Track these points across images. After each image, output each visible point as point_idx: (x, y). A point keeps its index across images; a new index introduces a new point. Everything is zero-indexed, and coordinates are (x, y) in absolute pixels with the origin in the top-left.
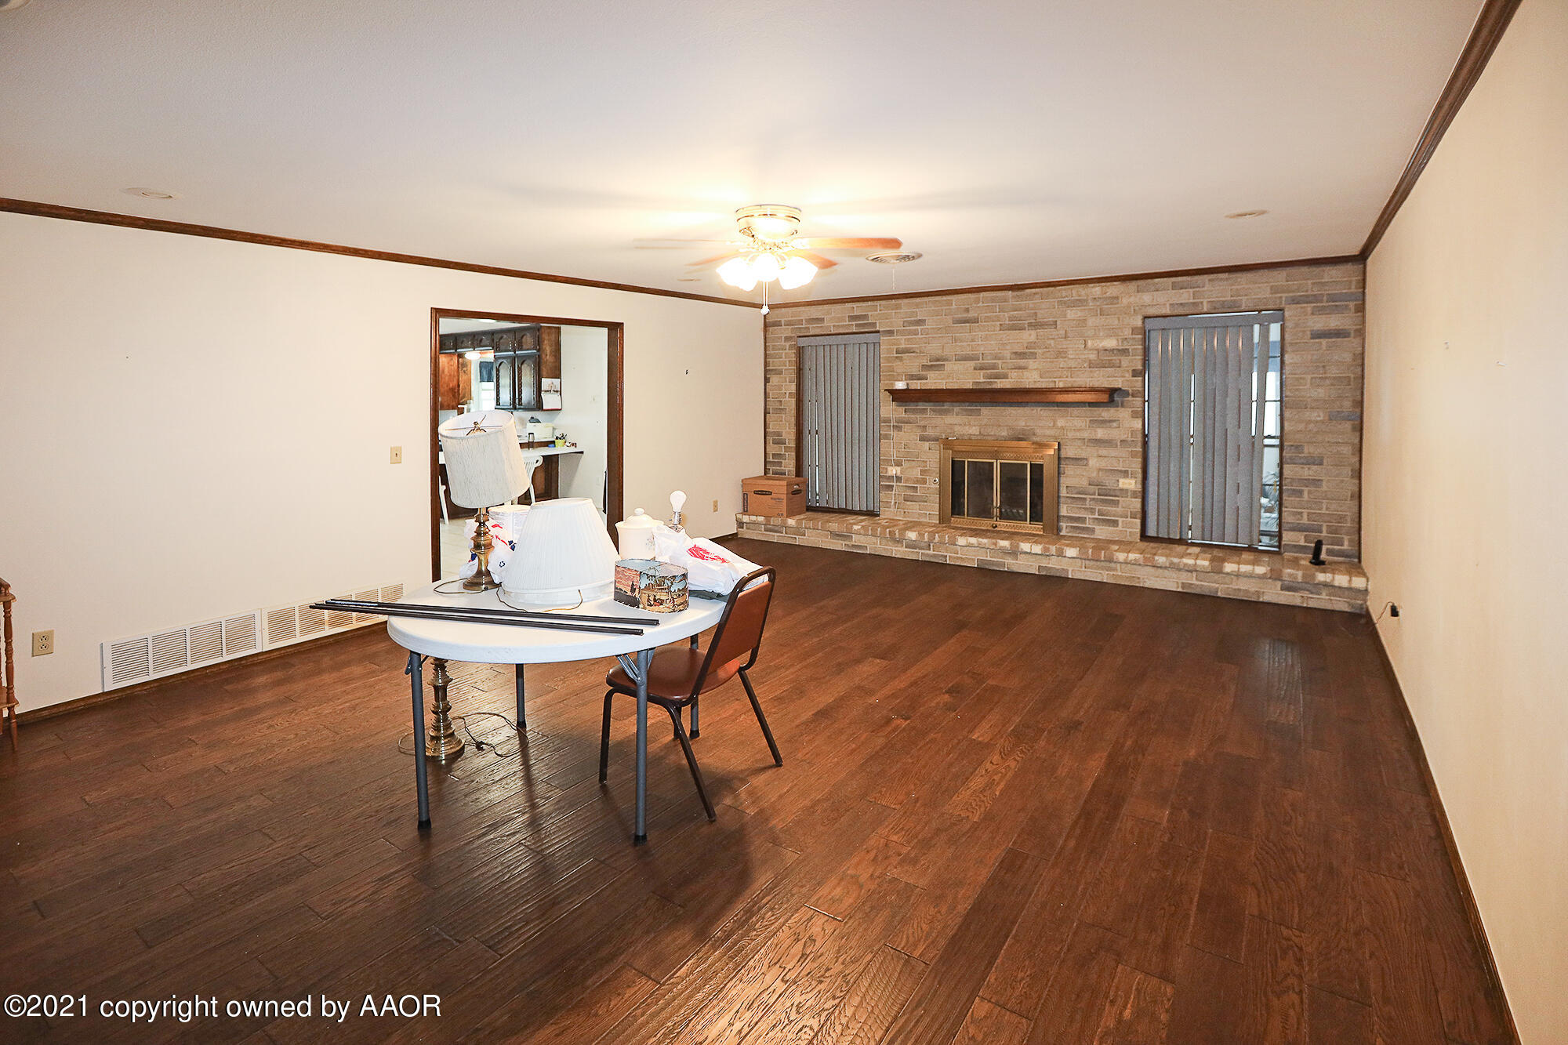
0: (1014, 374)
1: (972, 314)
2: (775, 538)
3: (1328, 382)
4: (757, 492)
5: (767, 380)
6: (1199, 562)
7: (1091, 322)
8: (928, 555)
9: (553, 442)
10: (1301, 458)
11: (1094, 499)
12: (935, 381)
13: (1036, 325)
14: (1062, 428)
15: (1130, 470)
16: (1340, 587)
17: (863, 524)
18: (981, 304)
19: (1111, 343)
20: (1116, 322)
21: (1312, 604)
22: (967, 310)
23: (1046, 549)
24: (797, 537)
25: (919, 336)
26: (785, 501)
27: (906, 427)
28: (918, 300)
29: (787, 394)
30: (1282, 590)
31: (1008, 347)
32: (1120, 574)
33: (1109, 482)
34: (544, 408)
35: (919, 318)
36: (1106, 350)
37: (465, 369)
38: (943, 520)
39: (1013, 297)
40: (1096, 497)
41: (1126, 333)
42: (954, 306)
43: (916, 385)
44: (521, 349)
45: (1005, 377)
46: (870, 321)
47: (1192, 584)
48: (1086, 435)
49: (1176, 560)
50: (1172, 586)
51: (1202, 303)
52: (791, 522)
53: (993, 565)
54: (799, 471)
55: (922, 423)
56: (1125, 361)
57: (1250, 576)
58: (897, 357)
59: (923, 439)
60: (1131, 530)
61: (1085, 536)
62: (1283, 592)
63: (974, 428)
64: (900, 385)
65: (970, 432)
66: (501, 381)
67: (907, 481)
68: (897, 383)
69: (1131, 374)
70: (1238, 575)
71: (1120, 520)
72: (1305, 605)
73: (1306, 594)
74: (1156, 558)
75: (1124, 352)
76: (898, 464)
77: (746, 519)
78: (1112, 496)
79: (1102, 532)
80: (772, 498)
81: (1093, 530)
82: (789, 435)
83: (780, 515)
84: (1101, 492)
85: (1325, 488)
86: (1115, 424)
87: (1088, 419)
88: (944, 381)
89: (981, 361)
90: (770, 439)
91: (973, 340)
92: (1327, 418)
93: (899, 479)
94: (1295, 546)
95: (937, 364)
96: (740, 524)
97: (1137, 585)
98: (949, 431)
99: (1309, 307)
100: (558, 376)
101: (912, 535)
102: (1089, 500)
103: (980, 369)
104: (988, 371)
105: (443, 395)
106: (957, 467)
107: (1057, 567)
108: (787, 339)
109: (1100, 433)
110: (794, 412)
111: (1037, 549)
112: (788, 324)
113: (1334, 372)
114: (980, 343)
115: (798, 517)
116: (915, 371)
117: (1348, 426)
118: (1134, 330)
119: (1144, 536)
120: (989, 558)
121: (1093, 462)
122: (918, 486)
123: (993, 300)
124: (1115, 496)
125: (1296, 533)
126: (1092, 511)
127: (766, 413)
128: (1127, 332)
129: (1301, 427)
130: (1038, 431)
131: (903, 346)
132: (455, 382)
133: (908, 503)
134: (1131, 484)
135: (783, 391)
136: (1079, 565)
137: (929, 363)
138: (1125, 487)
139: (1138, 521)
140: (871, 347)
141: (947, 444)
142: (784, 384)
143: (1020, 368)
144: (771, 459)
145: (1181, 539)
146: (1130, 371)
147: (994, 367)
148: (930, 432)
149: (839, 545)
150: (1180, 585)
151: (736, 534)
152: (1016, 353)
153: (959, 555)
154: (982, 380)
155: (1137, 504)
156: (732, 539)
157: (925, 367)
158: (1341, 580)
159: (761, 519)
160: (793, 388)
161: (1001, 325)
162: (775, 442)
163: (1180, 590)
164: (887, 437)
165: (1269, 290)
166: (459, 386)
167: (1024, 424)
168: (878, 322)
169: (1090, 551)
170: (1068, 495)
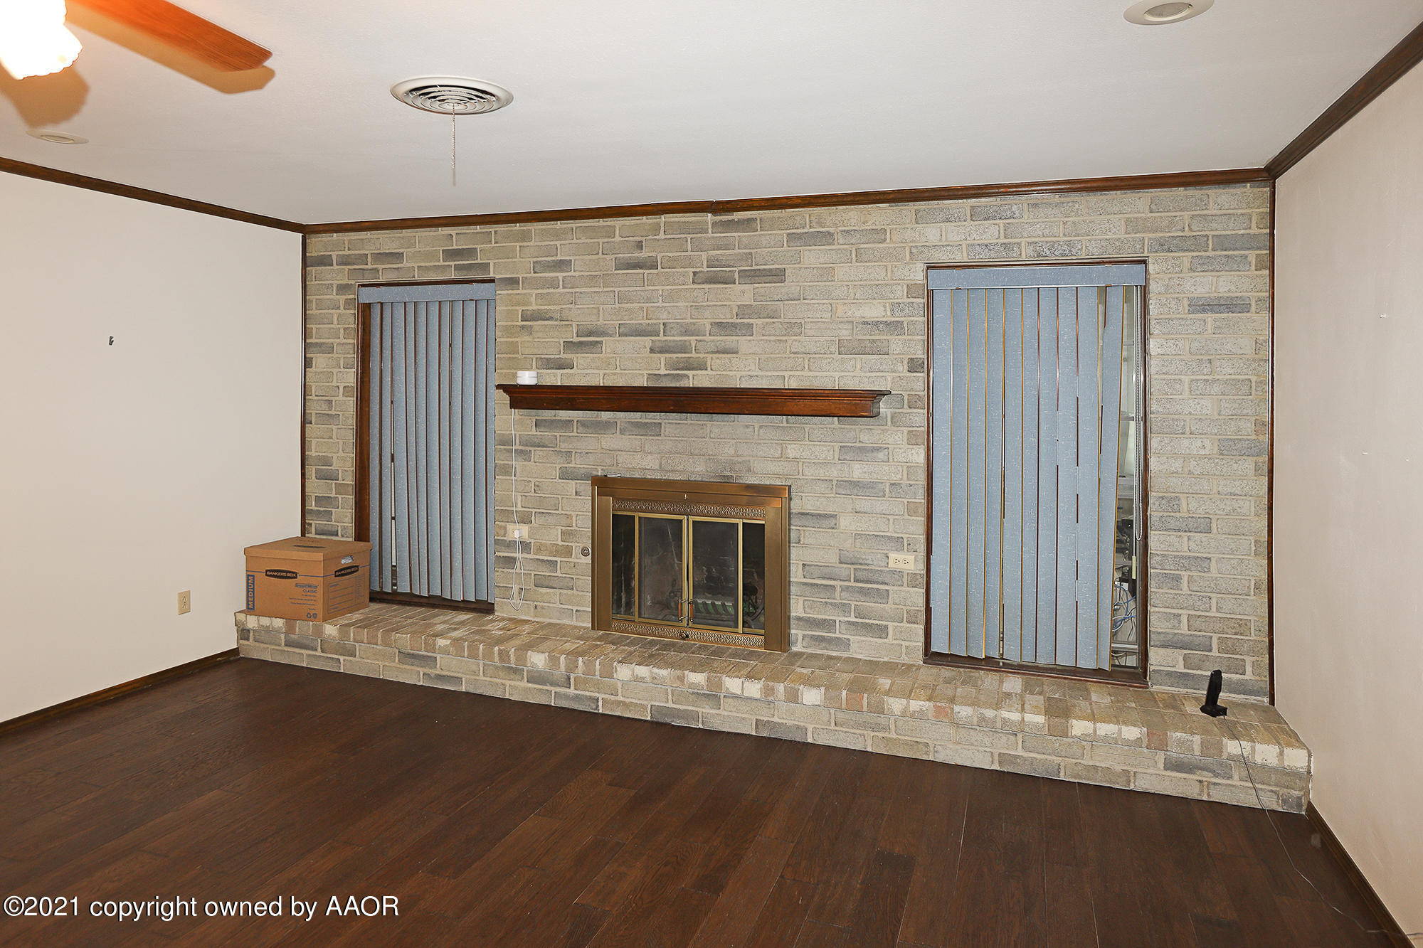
0: (716, 361)
1: (644, 254)
2: (302, 659)
3: (1216, 389)
4: (273, 573)
5: (307, 363)
6: (1029, 717)
7: (842, 271)
8: (566, 696)
10: (1177, 519)
11: (848, 587)
12: (586, 372)
13: (752, 276)
14: (796, 460)
15: (905, 536)
16: (1263, 766)
17: (456, 634)
18: (662, 236)
19: (875, 312)
20: (883, 274)
21: (1218, 796)
22: (639, 246)
23: (768, 691)
24: (342, 658)
25: (561, 290)
26: (320, 590)
27: (538, 453)
28: (559, 225)
29: (341, 389)
30: (1166, 768)
31: (707, 313)
32: (895, 736)
33: (873, 559)
35: (559, 258)
36: (867, 323)
38: (599, 621)
39: (714, 224)
40: (852, 584)
41: (899, 293)
42: (618, 238)
43: (555, 378)
45: (702, 367)
46: (479, 261)
47: (1017, 757)
48: (834, 473)
49: (989, 713)
50: (983, 762)
51: (1019, 244)
52: (330, 630)
53: (679, 717)
54: (362, 532)
55: (564, 446)
56: (897, 344)
57: (1114, 741)
58: (523, 327)
59: (566, 475)
60: (907, 643)
61: (834, 654)
62: (1169, 773)
63: (650, 457)
64: (527, 378)
65: (644, 464)
67: (539, 550)
68: (520, 373)
69: (906, 367)
70: (1093, 740)
71: (891, 625)
72: (1205, 798)
73: (1207, 777)
74: (957, 708)
75: (895, 327)
76: (525, 520)
77: (252, 622)
78: (878, 583)
79: (862, 647)
80: (297, 585)
81: (847, 644)
82: (344, 463)
83: (311, 617)
84: (860, 575)
85: (1214, 572)
86: (881, 455)
87: (837, 446)
88: (601, 372)
89: (662, 337)
90: (312, 470)
91: (649, 300)
92: (1216, 450)
93: (525, 546)
94: (1169, 674)
95: (588, 340)
96: (244, 633)
97: (925, 757)
98: (608, 462)
99: (1187, 257)
101: (538, 660)
102: (838, 590)
103: (661, 352)
104: (674, 356)
106: (622, 527)
107: (790, 723)
108: (342, 288)
109: (858, 471)
110: (352, 422)
111: (754, 689)
112: (344, 261)
113: (1225, 370)
114: (661, 304)
115: (343, 621)
116: (555, 353)
117: (1248, 465)
118: (911, 289)
119: (932, 657)
120: (670, 705)
121: (846, 523)
122: (558, 559)
123: (684, 228)
124: (884, 583)
125: (1170, 651)
126: (844, 608)
127: (305, 422)
128: (901, 292)
129: (1176, 465)
130: (758, 466)
131: (535, 308)
133: (544, 590)
134: (910, 562)
135: (334, 384)
136: (825, 719)
137: (576, 339)
138: (900, 566)
139: (920, 628)
140: (483, 308)
141: (603, 485)
142: (335, 371)
143: (725, 352)
144: (313, 507)
145: (987, 658)
146: (905, 362)
147: (684, 349)
148: (577, 464)
149: (413, 676)
150: (996, 757)
151: (234, 652)
152: (719, 325)
153: (620, 698)
154: (663, 372)
155: (918, 596)
156: (228, 662)
157: (568, 345)
158: (1266, 753)
159: (279, 623)
160: (350, 377)
161: (695, 273)
162: (322, 476)
163: (996, 767)
164: (507, 470)
165: (1123, 226)
167: (732, 452)
168: (492, 263)
169: (844, 693)
170: (805, 580)
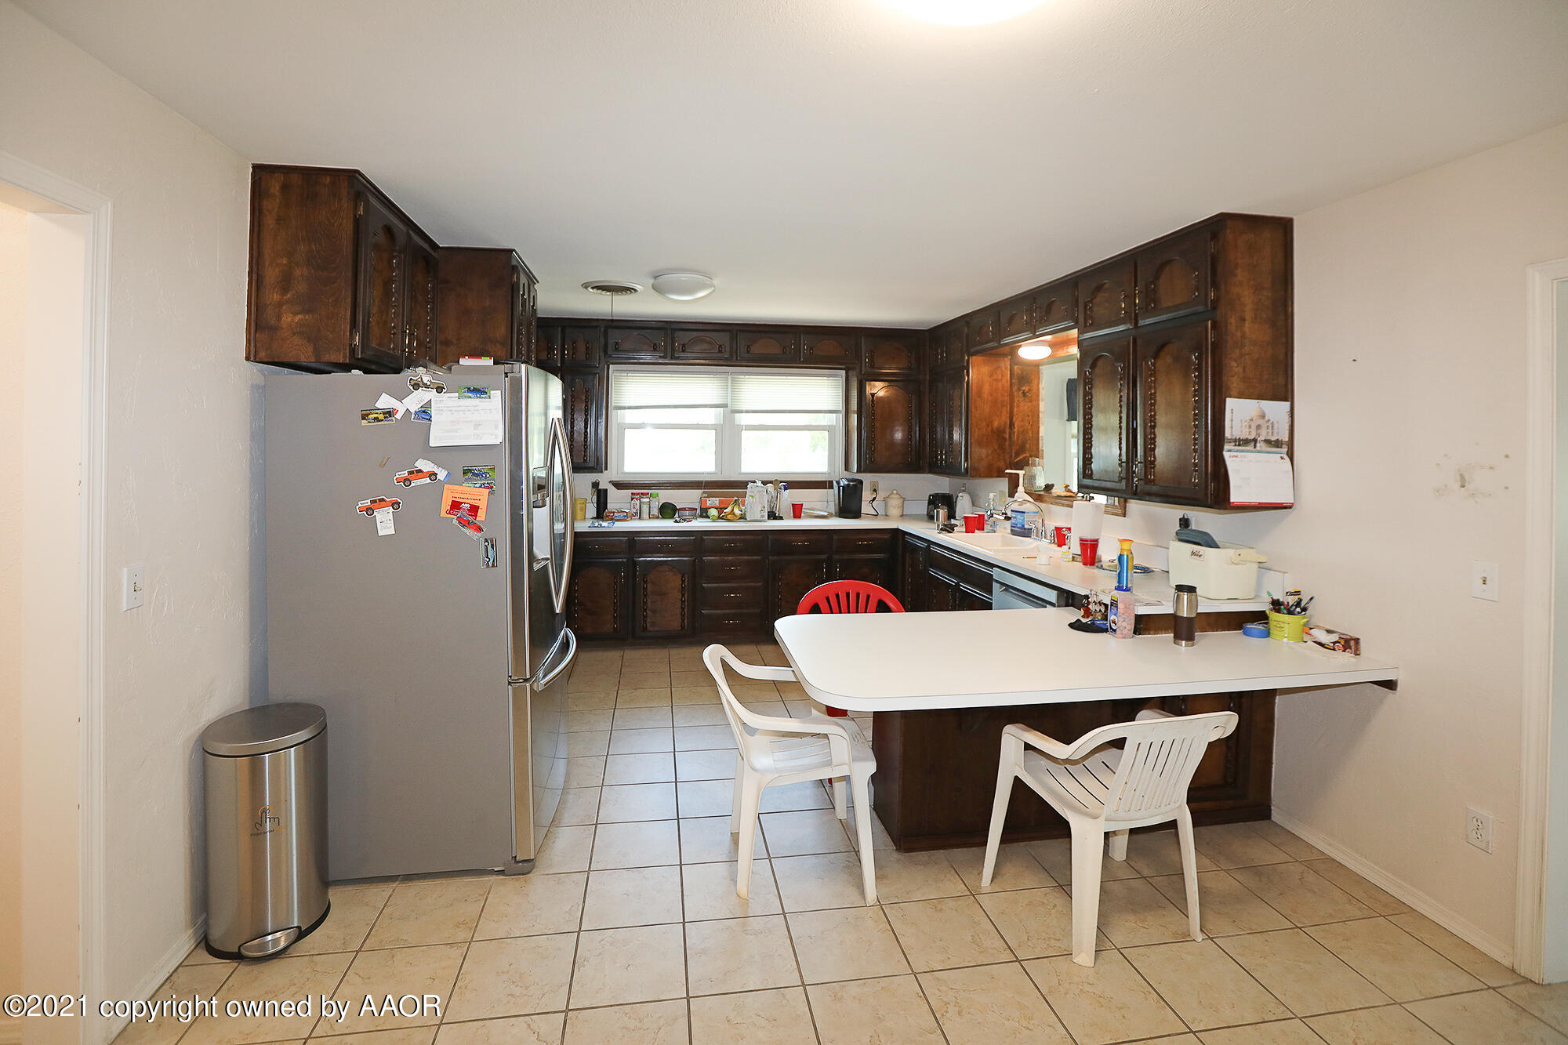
9: (1260, 617)
34: (1235, 497)
37: (1025, 388)
44: (1156, 311)
66: (1098, 420)
100: (1283, 391)
105: (980, 444)
132: (1005, 418)
166: (1012, 425)
